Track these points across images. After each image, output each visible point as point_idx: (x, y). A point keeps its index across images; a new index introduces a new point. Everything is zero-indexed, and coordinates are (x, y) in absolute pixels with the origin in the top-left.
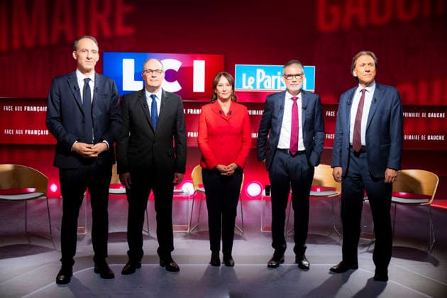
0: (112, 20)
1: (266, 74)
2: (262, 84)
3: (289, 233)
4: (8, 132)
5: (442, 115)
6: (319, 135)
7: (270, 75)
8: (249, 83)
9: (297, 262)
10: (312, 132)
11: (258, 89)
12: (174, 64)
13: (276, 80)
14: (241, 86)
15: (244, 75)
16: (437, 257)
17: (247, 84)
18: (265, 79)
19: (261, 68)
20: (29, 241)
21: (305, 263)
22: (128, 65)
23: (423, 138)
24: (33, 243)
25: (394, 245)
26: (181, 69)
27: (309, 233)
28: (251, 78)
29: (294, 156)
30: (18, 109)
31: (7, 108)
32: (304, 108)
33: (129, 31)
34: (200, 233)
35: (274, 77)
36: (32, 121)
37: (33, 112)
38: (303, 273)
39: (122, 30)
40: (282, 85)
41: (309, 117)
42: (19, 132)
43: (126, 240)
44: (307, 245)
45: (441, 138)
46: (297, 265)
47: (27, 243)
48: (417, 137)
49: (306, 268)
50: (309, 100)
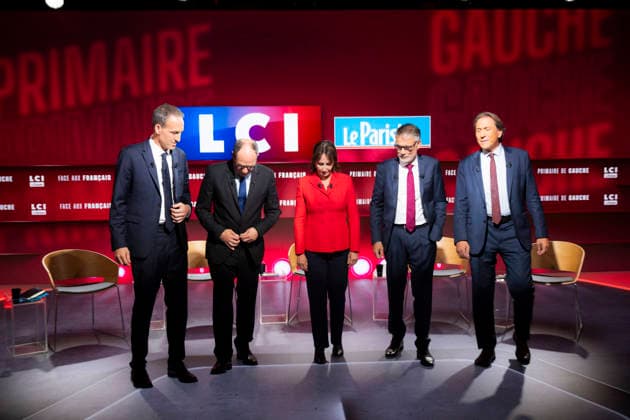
0: (184, 69)
1: (372, 128)
2: (367, 139)
3: (408, 320)
4: (65, 206)
5: (585, 170)
6: (441, 205)
7: (377, 128)
8: (352, 139)
9: (418, 357)
10: (432, 202)
11: (363, 145)
12: (261, 118)
13: (384, 134)
14: (342, 143)
15: (345, 130)
16: (585, 347)
17: (349, 141)
18: (371, 133)
19: (366, 120)
20: (99, 340)
21: (428, 359)
22: (206, 122)
23: (563, 198)
24: (103, 343)
25: (532, 332)
26: (269, 124)
27: (432, 320)
28: (354, 133)
29: (411, 233)
30: (75, 178)
31: (63, 178)
32: (422, 177)
33: (206, 81)
34: (300, 323)
35: (382, 131)
36: (92, 192)
37: (94, 182)
38: (427, 372)
39: (197, 80)
40: (391, 140)
41: (428, 186)
42: (77, 206)
43: (212, 335)
44: (431, 336)
45: (586, 198)
46: (419, 361)
47: (95, 342)
48: (555, 198)
49: (430, 365)
50: (426, 167)
